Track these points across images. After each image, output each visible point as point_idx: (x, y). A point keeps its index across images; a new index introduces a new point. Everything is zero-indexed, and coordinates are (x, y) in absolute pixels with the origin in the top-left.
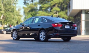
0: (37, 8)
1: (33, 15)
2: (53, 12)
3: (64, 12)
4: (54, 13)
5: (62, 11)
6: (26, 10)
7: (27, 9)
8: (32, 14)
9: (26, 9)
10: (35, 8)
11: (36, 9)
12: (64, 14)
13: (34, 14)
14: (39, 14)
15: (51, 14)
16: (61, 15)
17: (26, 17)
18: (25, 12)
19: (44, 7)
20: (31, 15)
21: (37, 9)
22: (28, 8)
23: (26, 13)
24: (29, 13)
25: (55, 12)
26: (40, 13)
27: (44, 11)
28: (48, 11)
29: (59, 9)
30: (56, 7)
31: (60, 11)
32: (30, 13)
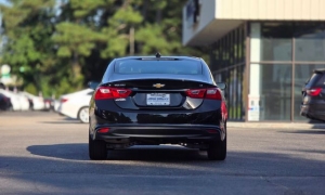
0: (51, 9)
1: (37, 37)
2: (114, 28)
3: (158, 29)
4: (120, 32)
5: (148, 25)
6: (12, 18)
7: (16, 15)
8: (34, 32)
9: (11, 14)
10: (45, 12)
11: (49, 14)
12: (158, 36)
13: (44, 32)
14: (62, 33)
15: (107, 33)
16: (147, 37)
17: (11, 43)
18: (7, 24)
19: (80, 8)
20: (32, 37)
21: (54, 16)
22: (19, 11)
23: (10, 29)
24: (23, 30)
25: (122, 26)
26: (67, 31)
27: (80, 24)
28: (94, 22)
29: (137, 17)
30: (127, 10)
31: (143, 24)
32: (28, 28)
